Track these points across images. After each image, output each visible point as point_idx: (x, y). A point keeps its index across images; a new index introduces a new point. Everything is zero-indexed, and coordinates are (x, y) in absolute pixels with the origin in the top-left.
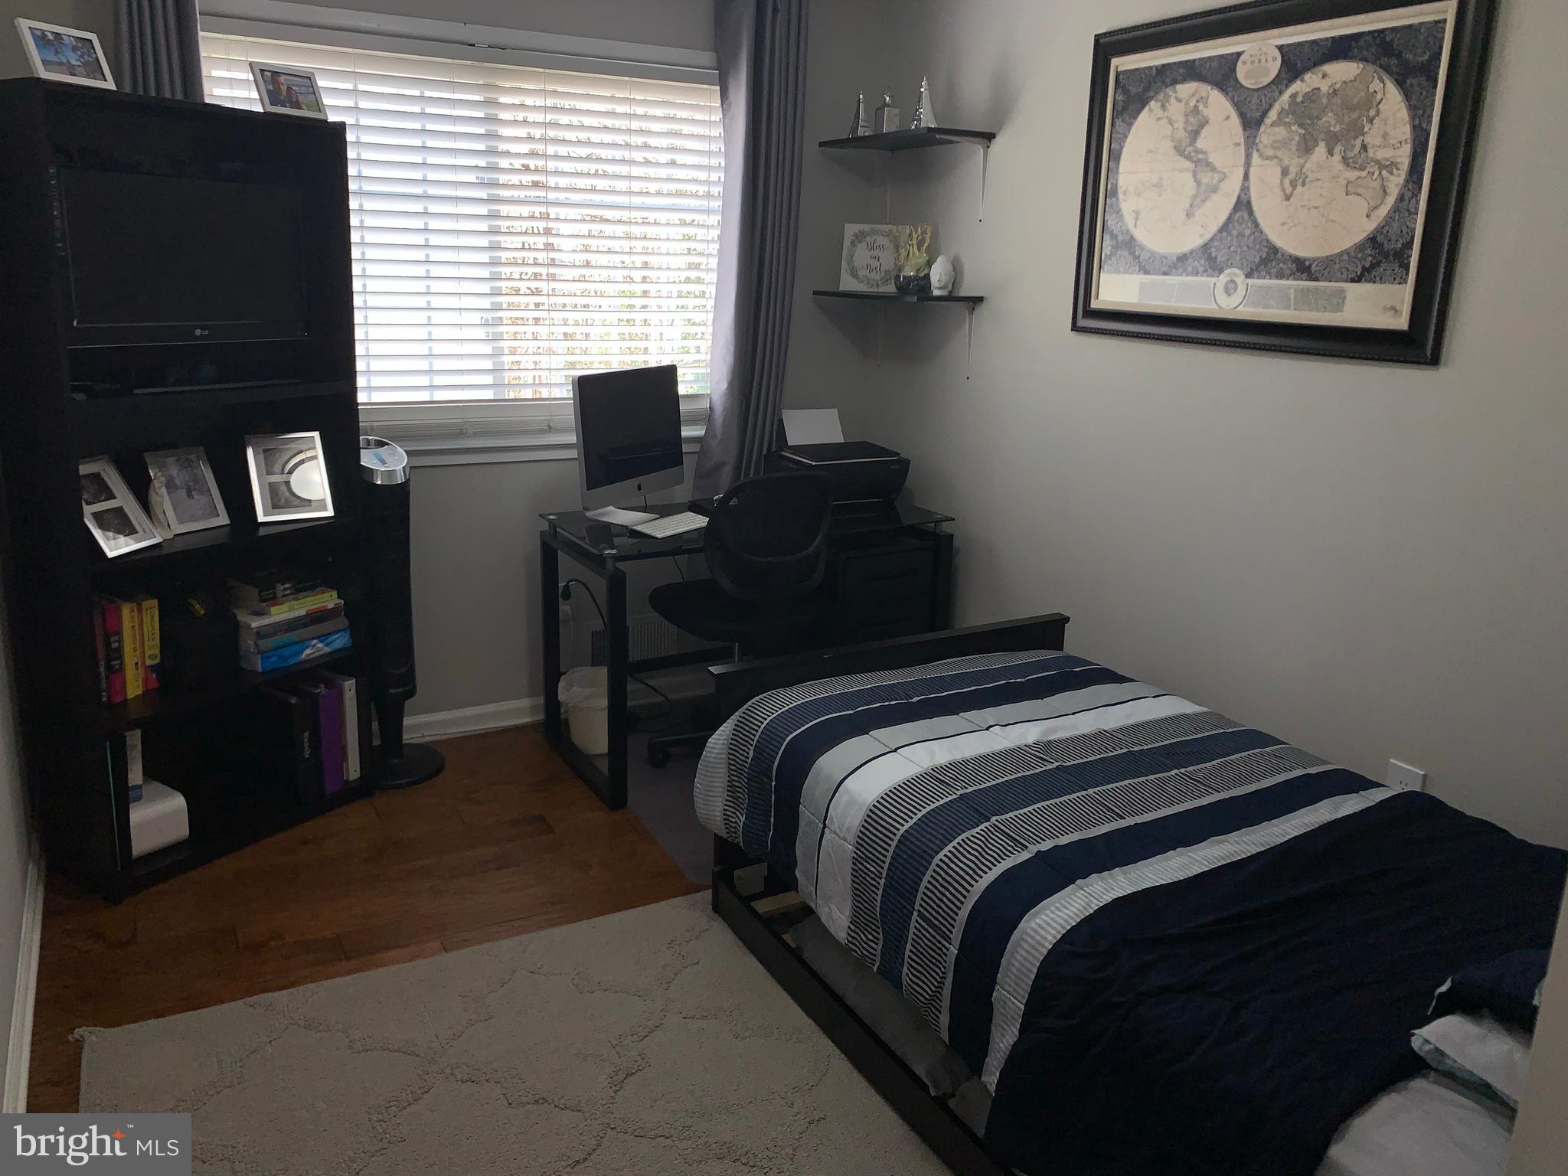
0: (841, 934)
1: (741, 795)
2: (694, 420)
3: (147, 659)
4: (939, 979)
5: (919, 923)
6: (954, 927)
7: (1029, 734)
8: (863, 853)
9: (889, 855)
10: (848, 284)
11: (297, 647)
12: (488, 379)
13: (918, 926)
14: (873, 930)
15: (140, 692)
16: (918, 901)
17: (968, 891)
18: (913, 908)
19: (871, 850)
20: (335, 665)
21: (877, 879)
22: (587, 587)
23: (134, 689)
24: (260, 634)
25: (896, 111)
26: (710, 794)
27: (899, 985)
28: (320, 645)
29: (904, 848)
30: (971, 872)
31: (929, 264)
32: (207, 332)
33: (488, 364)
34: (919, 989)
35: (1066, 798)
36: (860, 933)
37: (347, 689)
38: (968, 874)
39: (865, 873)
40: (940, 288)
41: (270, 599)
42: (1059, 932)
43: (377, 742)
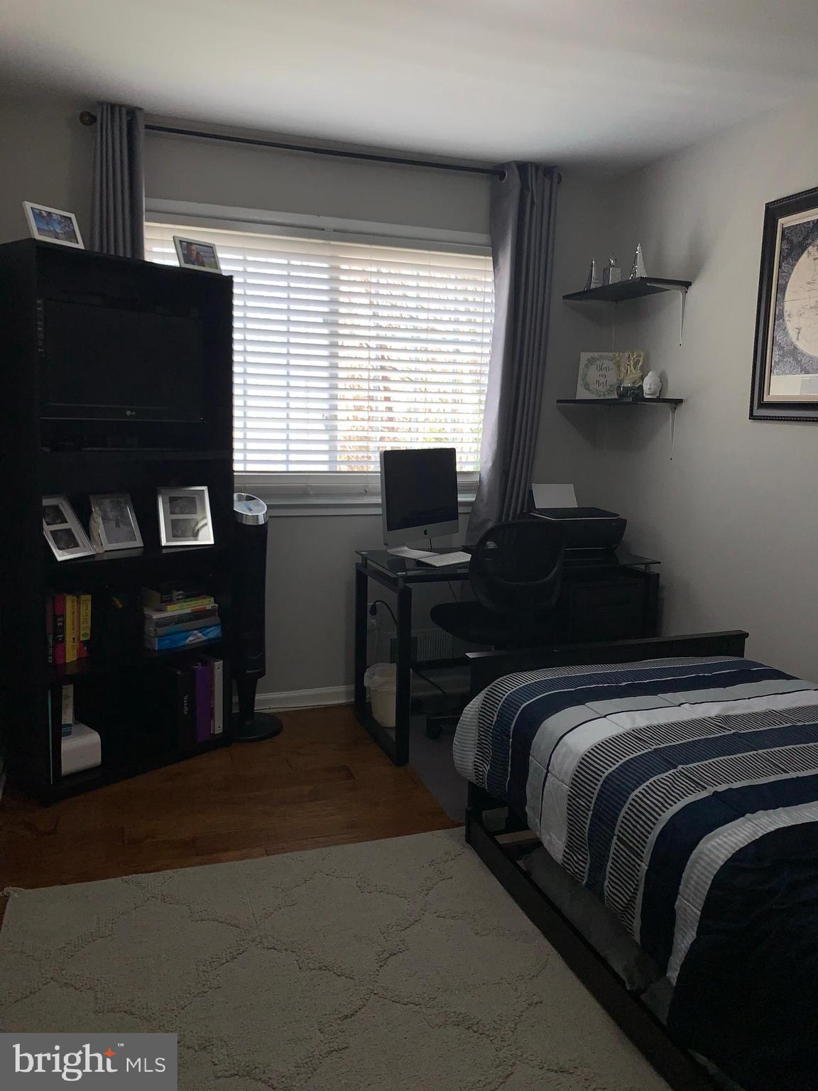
0: (558, 856)
1: (487, 751)
2: (468, 489)
3: (81, 637)
4: (632, 890)
5: (618, 845)
6: (644, 847)
7: (713, 710)
8: (576, 791)
9: (596, 792)
10: (582, 394)
11: (183, 635)
12: (325, 457)
13: (617, 848)
14: (583, 852)
15: (75, 659)
16: (617, 828)
17: (657, 820)
18: (613, 833)
19: (582, 788)
20: (209, 650)
21: (586, 811)
22: (388, 606)
23: (71, 655)
24: (160, 623)
25: (619, 270)
26: (465, 749)
27: (601, 896)
28: (200, 635)
29: (607, 787)
30: (660, 805)
31: (642, 378)
32: (134, 413)
33: (325, 447)
34: (617, 899)
35: (739, 755)
36: (573, 855)
37: (216, 668)
38: (657, 806)
39: (577, 807)
40: (650, 394)
41: (167, 601)
42: (729, 852)
43: (236, 710)
